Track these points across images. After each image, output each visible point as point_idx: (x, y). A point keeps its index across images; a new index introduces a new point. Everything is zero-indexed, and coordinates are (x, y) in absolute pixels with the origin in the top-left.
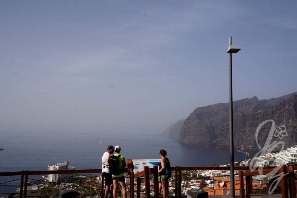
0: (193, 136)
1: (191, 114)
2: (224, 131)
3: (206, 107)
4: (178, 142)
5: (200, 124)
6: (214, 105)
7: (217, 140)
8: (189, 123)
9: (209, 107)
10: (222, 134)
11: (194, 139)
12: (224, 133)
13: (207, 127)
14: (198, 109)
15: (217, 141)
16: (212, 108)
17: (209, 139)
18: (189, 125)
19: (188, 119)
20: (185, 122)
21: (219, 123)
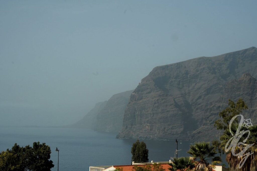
0: (149, 125)
1: (143, 80)
2: (211, 112)
3: (175, 64)
4: (117, 137)
5: (162, 99)
6: (190, 61)
7: (198, 130)
8: (141, 99)
9: (179, 65)
10: (208, 118)
11: (151, 130)
12: (212, 114)
13: (176, 105)
14: (157, 69)
15: (199, 133)
16: (185, 67)
17: (182, 129)
18: (141, 101)
19: (140, 90)
20: (132, 97)
21: (200, 97)
